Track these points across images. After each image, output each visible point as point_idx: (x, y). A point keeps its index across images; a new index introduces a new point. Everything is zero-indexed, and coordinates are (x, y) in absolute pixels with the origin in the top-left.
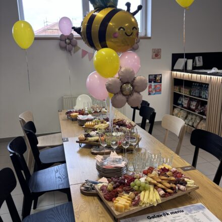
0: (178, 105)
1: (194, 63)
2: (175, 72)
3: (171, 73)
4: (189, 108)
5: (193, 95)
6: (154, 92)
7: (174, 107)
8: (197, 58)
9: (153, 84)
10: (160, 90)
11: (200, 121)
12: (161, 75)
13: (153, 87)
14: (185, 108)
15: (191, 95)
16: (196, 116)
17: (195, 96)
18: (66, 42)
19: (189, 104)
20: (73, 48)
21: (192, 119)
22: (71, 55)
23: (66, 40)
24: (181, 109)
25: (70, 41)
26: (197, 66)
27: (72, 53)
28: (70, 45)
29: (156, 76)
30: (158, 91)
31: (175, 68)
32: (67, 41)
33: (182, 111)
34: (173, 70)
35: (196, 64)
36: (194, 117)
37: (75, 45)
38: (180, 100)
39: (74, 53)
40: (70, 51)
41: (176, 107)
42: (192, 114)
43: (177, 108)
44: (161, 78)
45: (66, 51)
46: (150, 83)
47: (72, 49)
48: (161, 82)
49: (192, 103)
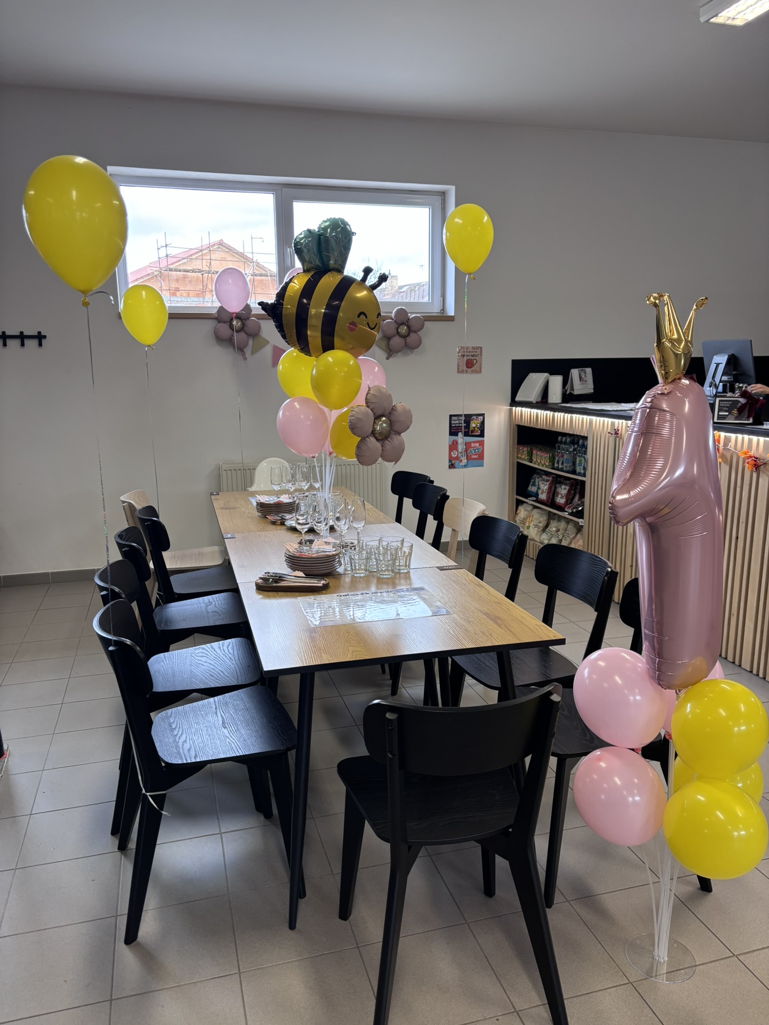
0: (527, 495)
1: (568, 387)
2: (519, 409)
3: (511, 411)
4: (552, 503)
5: (558, 469)
6: (465, 461)
7: (519, 503)
8: (575, 373)
9: (460, 439)
10: (481, 457)
11: (576, 535)
12: (483, 415)
13: (461, 448)
14: (541, 502)
15: (553, 468)
16: (568, 521)
17: (562, 470)
18: (231, 327)
19: (553, 493)
20: (251, 342)
21: (558, 531)
22: (245, 359)
23: (232, 320)
24: (535, 507)
25: (243, 325)
26: (576, 392)
27: (248, 354)
28: (242, 334)
29: (468, 418)
30: (476, 458)
31: (518, 399)
32: (235, 323)
33: (536, 510)
34: (514, 403)
35: (572, 389)
36: (563, 525)
37: (255, 334)
38: (534, 485)
39: (253, 353)
40: (241, 350)
41: (523, 502)
42: (560, 518)
43: (525, 505)
44: (483, 423)
45: (231, 350)
46: (454, 438)
47: (246, 345)
48: (482, 435)
49: (559, 490)
